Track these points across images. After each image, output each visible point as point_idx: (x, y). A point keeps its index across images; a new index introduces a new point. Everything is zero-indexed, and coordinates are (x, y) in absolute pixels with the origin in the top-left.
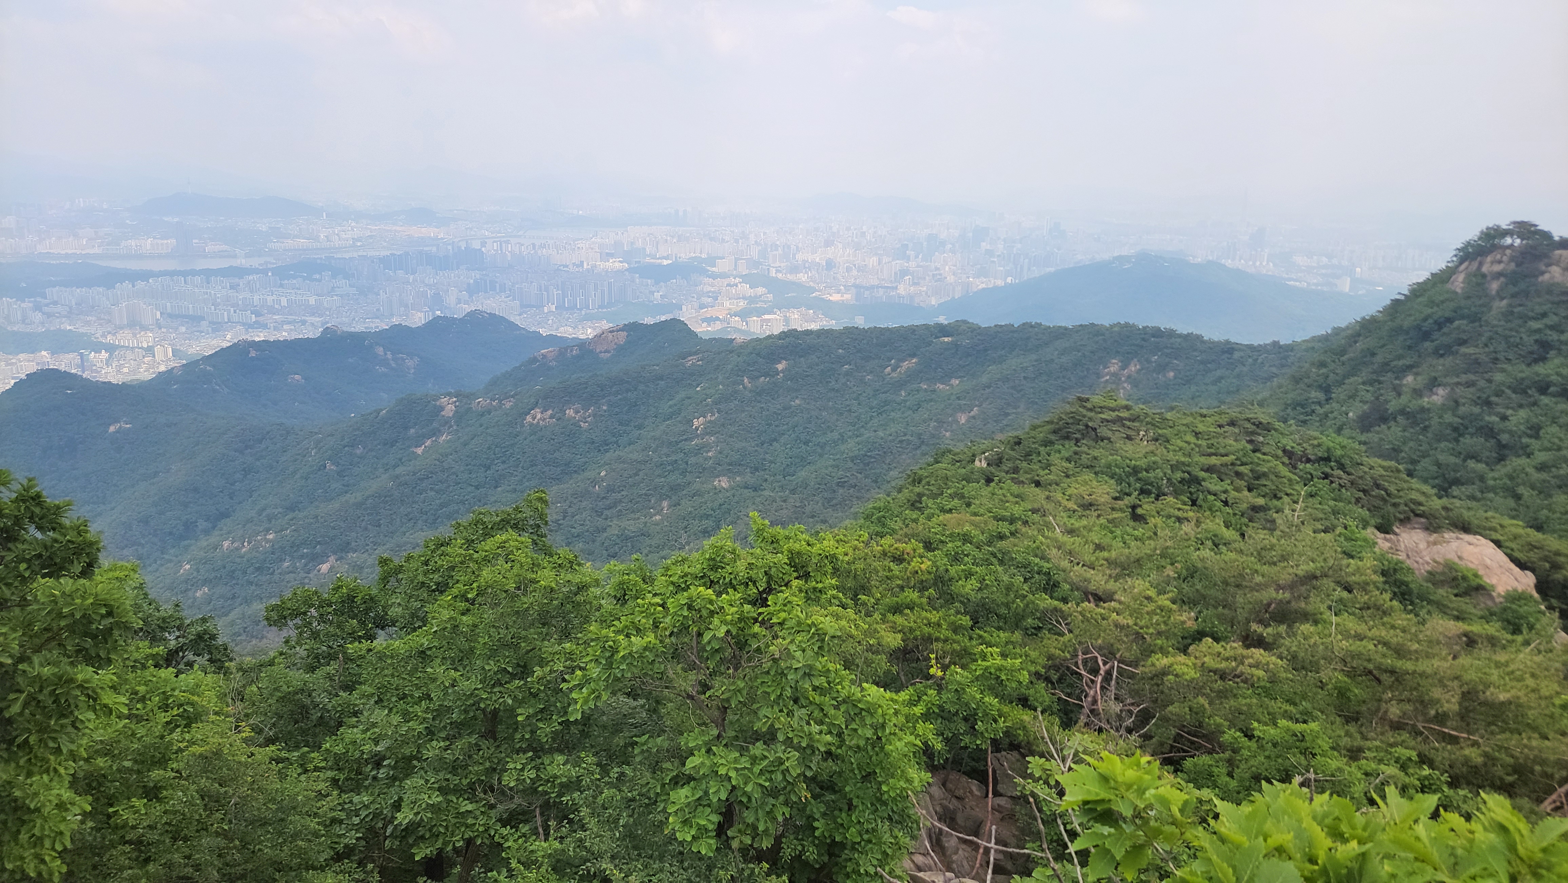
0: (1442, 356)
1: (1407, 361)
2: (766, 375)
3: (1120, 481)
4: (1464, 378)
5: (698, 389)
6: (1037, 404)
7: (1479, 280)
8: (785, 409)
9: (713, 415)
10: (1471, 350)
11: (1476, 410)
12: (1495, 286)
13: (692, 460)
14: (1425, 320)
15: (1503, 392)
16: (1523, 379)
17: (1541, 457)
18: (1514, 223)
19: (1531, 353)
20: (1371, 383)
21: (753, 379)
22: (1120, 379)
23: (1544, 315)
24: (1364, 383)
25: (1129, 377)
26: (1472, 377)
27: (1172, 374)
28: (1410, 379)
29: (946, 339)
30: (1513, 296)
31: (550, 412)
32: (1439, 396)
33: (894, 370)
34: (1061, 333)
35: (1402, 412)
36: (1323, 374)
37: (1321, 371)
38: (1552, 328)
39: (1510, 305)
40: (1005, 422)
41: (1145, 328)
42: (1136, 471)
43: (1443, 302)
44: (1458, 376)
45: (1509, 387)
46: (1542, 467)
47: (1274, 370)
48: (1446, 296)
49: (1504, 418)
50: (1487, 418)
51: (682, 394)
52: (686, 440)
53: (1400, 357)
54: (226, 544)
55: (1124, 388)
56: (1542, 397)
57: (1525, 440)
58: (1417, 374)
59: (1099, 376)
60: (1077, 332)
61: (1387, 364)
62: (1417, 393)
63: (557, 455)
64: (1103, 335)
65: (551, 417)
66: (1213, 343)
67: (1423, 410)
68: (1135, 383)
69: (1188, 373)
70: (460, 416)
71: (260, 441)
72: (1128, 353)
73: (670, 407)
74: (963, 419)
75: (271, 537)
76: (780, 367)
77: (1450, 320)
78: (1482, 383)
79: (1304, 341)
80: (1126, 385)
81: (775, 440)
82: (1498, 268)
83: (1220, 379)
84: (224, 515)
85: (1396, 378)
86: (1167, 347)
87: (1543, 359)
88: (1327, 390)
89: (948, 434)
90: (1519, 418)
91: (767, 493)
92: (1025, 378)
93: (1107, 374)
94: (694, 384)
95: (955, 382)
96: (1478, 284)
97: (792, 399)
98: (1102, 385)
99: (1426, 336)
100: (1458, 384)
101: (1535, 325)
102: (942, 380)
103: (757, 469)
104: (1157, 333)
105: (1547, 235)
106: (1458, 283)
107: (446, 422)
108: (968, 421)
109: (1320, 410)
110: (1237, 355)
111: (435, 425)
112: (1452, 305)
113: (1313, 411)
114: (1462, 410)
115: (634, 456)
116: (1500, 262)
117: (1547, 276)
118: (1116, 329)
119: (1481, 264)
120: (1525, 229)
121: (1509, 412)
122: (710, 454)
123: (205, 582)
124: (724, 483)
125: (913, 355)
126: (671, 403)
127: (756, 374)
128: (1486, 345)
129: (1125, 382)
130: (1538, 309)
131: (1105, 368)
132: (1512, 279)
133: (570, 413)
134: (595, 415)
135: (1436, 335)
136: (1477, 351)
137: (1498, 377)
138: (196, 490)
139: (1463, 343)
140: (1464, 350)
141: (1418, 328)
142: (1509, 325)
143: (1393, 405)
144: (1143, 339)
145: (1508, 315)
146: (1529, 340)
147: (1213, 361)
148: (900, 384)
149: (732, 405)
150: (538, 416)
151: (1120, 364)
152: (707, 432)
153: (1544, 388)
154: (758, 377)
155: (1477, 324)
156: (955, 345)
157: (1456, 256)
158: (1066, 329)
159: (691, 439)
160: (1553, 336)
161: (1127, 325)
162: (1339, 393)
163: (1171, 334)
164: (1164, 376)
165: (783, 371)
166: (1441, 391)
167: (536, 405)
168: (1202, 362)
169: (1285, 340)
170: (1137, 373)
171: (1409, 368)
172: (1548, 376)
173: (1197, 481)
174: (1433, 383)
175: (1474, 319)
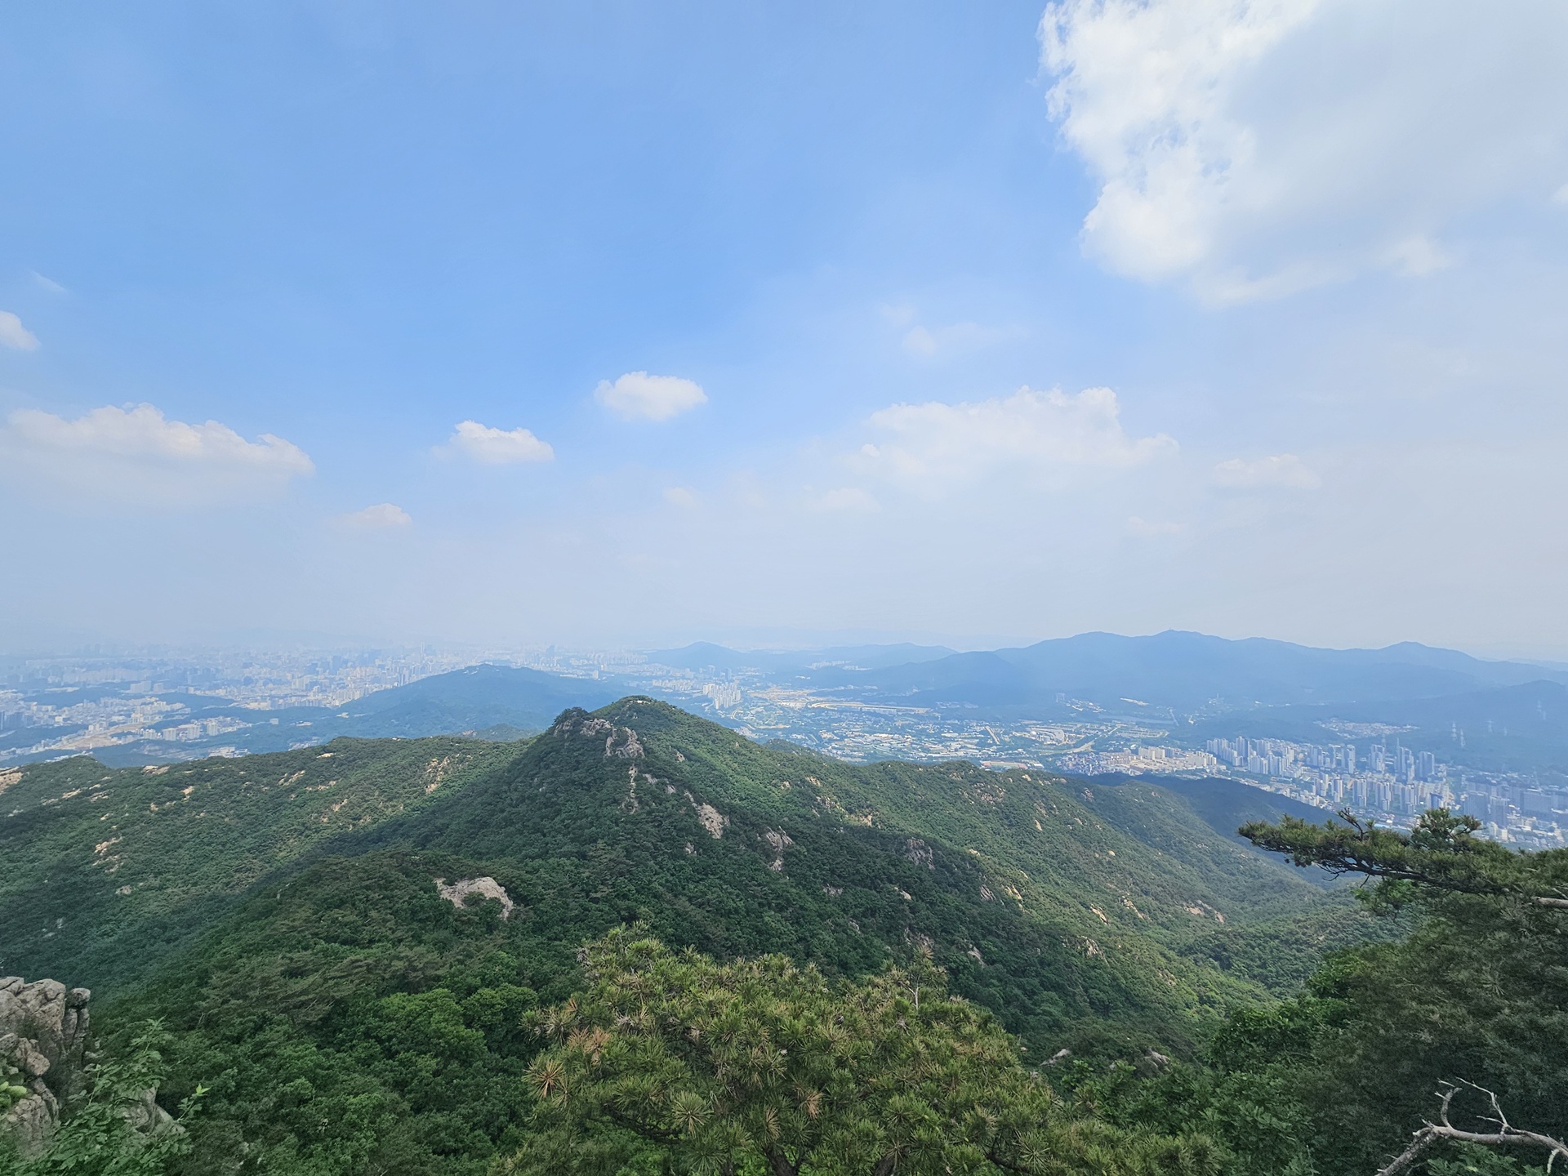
0: (547, 769)
1: (535, 772)
2: (173, 800)
4: (551, 780)
5: (103, 818)
7: (562, 732)
8: (190, 822)
9: (118, 838)
11: (552, 794)
12: (566, 735)
13: (92, 879)
14: (543, 751)
15: (561, 786)
16: (568, 779)
17: (564, 816)
18: (574, 707)
19: (573, 766)
20: (523, 782)
21: (158, 804)
22: (438, 771)
25: (444, 769)
26: (553, 779)
27: (468, 764)
28: (535, 780)
29: (327, 755)
30: (571, 741)
33: (285, 781)
35: (530, 796)
38: (580, 754)
39: (569, 745)
40: (365, 806)
41: (452, 738)
43: (548, 744)
44: (549, 779)
45: (563, 783)
48: (550, 740)
51: (85, 825)
52: (87, 863)
53: (532, 770)
55: (440, 776)
59: (425, 770)
60: (414, 745)
64: (429, 744)
66: (489, 743)
67: (536, 795)
68: (447, 772)
69: (476, 763)
72: (444, 755)
73: (71, 838)
74: (337, 808)
76: (187, 791)
77: (551, 751)
78: (556, 782)
81: (180, 847)
82: (568, 727)
85: (531, 780)
86: (465, 750)
87: (576, 769)
88: (509, 784)
89: (325, 820)
91: (169, 891)
93: (430, 767)
94: (100, 814)
95: (333, 783)
96: (561, 734)
97: (198, 814)
99: (542, 760)
100: (549, 782)
101: (575, 754)
102: (322, 783)
103: (160, 873)
104: (459, 740)
106: (555, 733)
108: (340, 809)
109: (504, 795)
112: (551, 745)
114: (547, 796)
116: (568, 725)
117: (583, 731)
118: (436, 740)
119: (563, 725)
120: (577, 710)
122: (112, 870)
124: (127, 890)
125: (301, 770)
126: (73, 834)
127: (163, 800)
128: (559, 764)
129: (441, 772)
130: (578, 747)
131: (429, 764)
132: (572, 732)
135: (545, 759)
136: (557, 767)
137: (561, 779)
139: (553, 763)
140: (553, 767)
141: (541, 755)
142: (568, 754)
143: (528, 793)
144: (452, 744)
145: (568, 749)
146: (573, 760)
147: (488, 754)
148: (292, 790)
149: (137, 827)
152: (109, 853)
153: (573, 782)
154: (165, 802)
156: (333, 758)
157: (555, 722)
159: (93, 862)
160: (581, 758)
161: (442, 737)
165: (189, 794)
166: (543, 786)
170: (447, 765)
171: (536, 775)
172: (576, 776)
175: (558, 752)
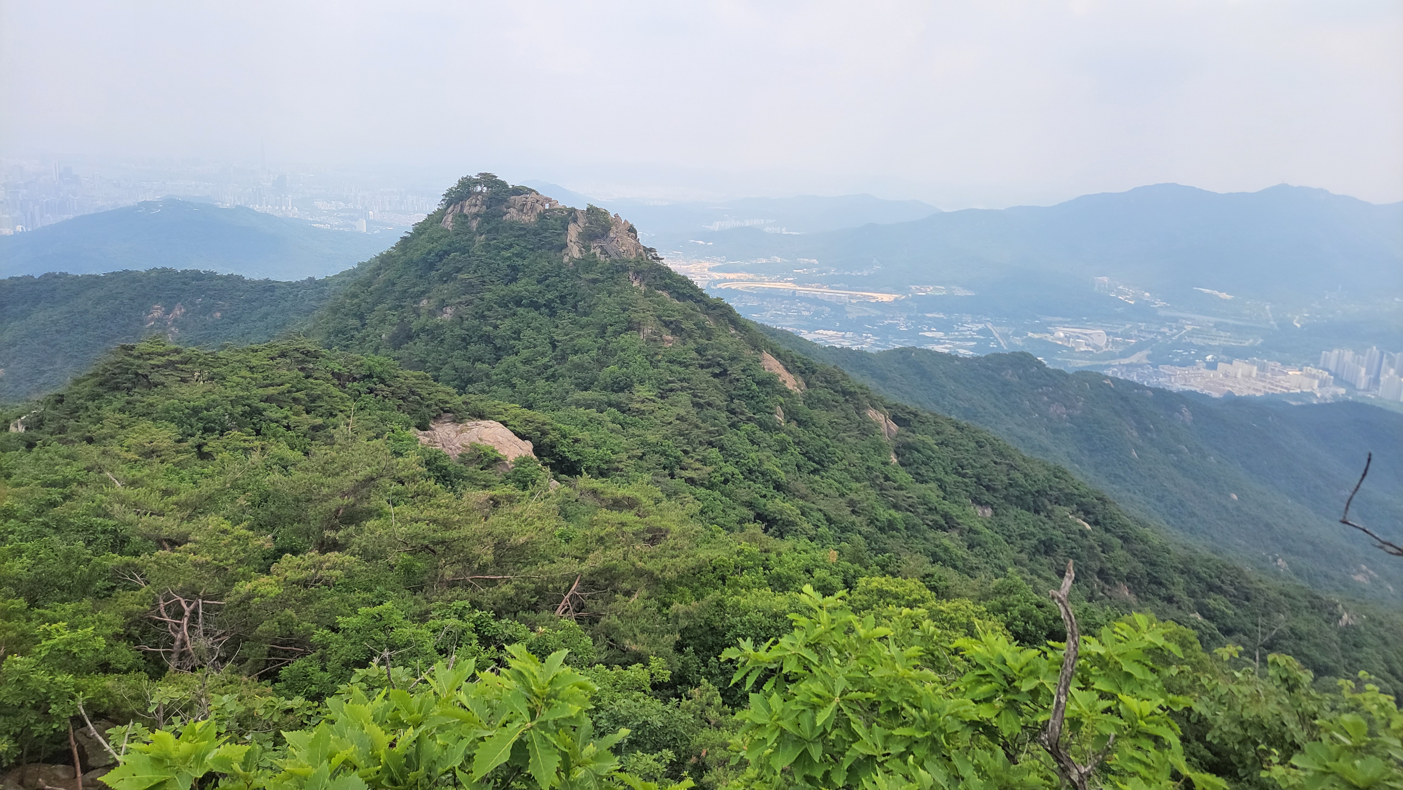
0: (445, 282)
1: (421, 288)
3: (180, 423)
4: (464, 298)
6: (76, 357)
7: (462, 219)
10: (465, 276)
11: (476, 322)
12: (474, 224)
14: (429, 253)
15: (493, 307)
16: (504, 296)
17: (525, 353)
18: (480, 174)
19: (507, 275)
20: (395, 308)
22: (166, 324)
23: (511, 246)
24: (390, 309)
25: (175, 321)
26: (468, 297)
27: (218, 314)
28: (425, 302)
30: (489, 232)
32: (448, 315)
34: (93, 282)
35: (423, 330)
36: (356, 303)
37: (354, 302)
38: (517, 255)
39: (487, 239)
40: (40, 381)
41: (184, 272)
42: (196, 411)
43: (440, 238)
44: (459, 298)
45: (495, 303)
46: (526, 362)
47: (313, 303)
48: (442, 233)
49: (496, 327)
50: (484, 329)
53: (415, 285)
55: (172, 332)
56: (518, 309)
57: (512, 342)
58: (429, 298)
59: (142, 323)
60: (111, 279)
61: (405, 291)
62: (432, 313)
64: (141, 281)
66: (254, 282)
67: (438, 327)
68: (183, 327)
69: (235, 313)
72: (170, 298)
77: (447, 253)
78: (477, 301)
79: (335, 276)
80: (173, 329)
82: (474, 210)
83: (266, 316)
85: (415, 302)
86: (209, 289)
87: (515, 279)
88: (361, 317)
90: (506, 325)
92: (57, 331)
93: (152, 319)
96: (463, 223)
98: (147, 331)
99: (431, 266)
100: (460, 303)
101: (507, 254)
104: (197, 276)
105: (503, 184)
106: (448, 222)
109: (358, 335)
110: (278, 293)
112: (446, 240)
113: (353, 336)
114: (466, 324)
116: (476, 205)
117: (508, 216)
118: (153, 274)
119: (462, 207)
120: (488, 179)
121: (499, 322)
128: (475, 271)
129: (172, 326)
130: (506, 242)
131: (148, 314)
132: (487, 218)
135: (439, 265)
136: (470, 276)
137: (488, 295)
139: (459, 270)
140: (460, 276)
141: (424, 260)
142: (489, 255)
143: (415, 326)
144: (184, 283)
145: (487, 246)
146: (503, 266)
147: (257, 299)
151: (163, 309)
153: (518, 302)
155: (466, 255)
157: (443, 200)
158: (97, 277)
160: (519, 262)
161: (164, 270)
162: (371, 319)
163: (211, 276)
164: (212, 317)
166: (449, 310)
168: (247, 301)
169: (319, 276)
170: (183, 316)
171: (423, 293)
172: (520, 292)
173: (259, 412)
174: (442, 305)
175: (464, 250)
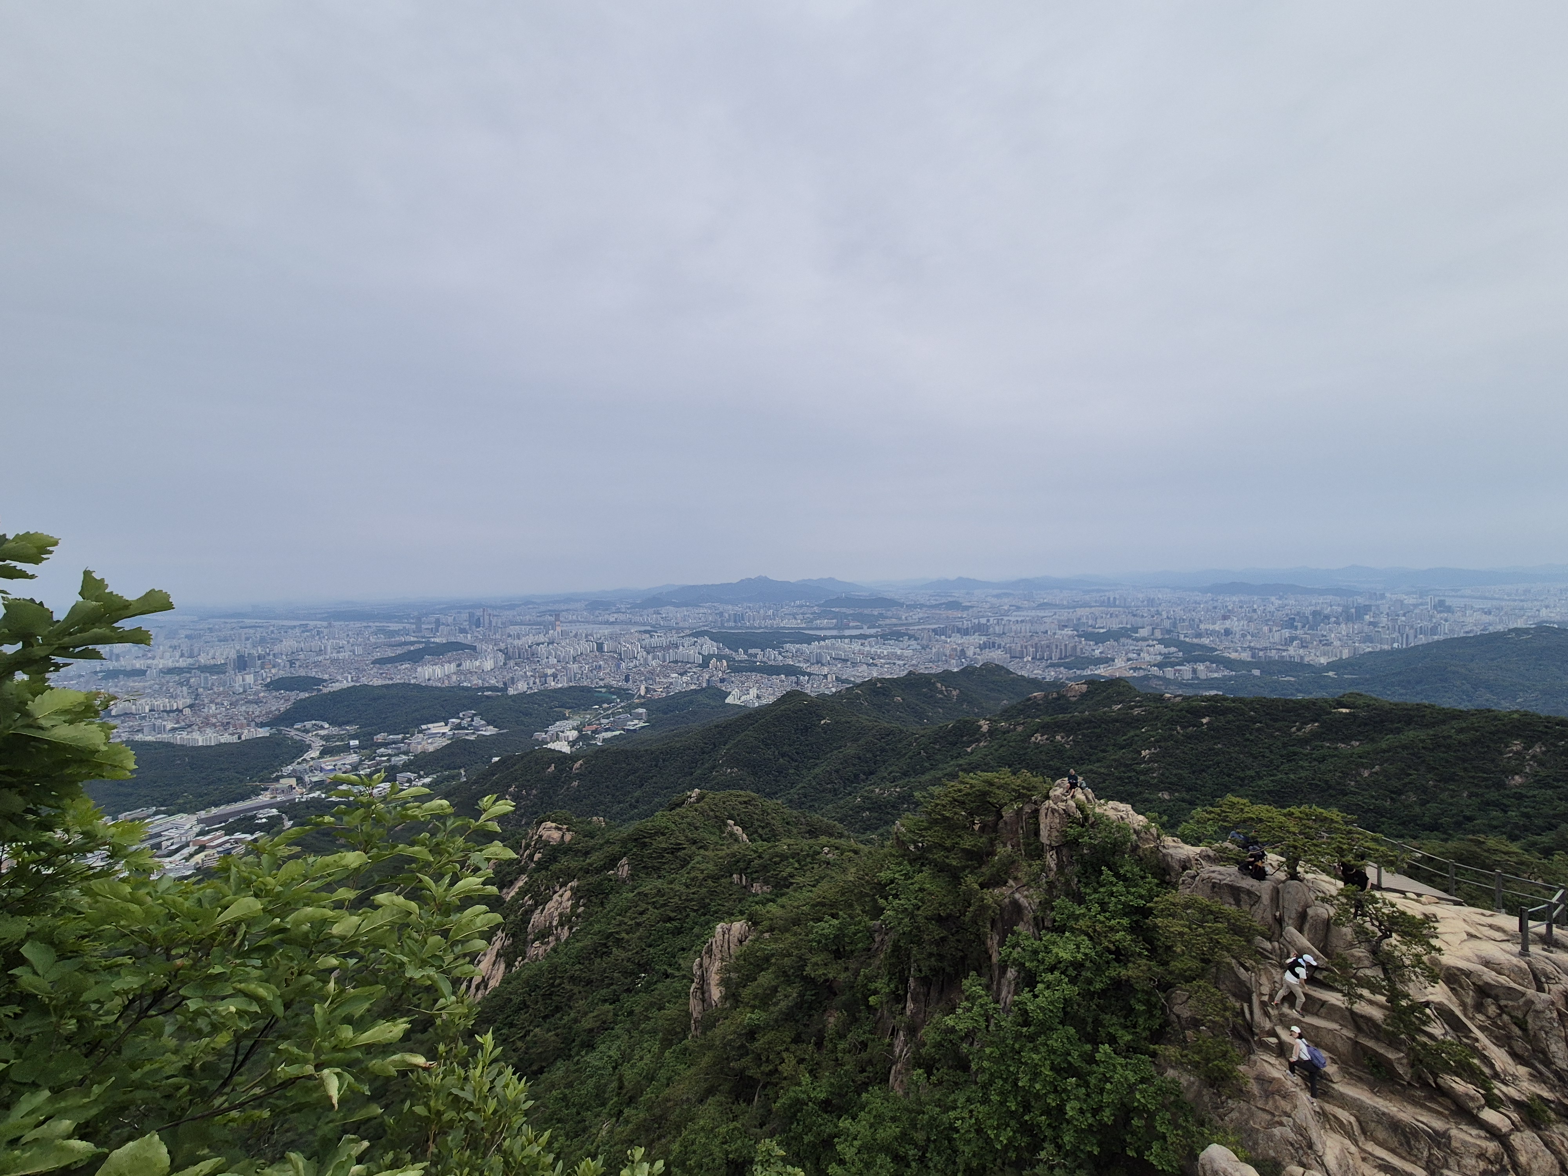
2: (1194, 726)
5: (1143, 730)
8: (1210, 750)
9: (1155, 749)
13: (1142, 778)
21: (1184, 727)
22: (1524, 757)
25: (1534, 756)
29: (1344, 710)
31: (1046, 737)
33: (1299, 730)
34: (1457, 714)
41: (1547, 717)
51: (1132, 733)
52: (1137, 764)
54: (877, 790)
55: (1529, 765)
59: (1501, 753)
60: (1474, 714)
63: (1051, 763)
64: (1502, 719)
65: (1047, 739)
68: (1542, 762)
70: (991, 732)
71: (888, 735)
72: (1531, 737)
73: (1124, 740)
74: (1366, 774)
75: (898, 790)
76: (1205, 721)
80: (1531, 763)
81: (1203, 770)
84: (872, 773)
89: (1353, 783)
92: (1423, 748)
93: (1510, 752)
94: (1140, 727)
95: (1355, 743)
97: (1215, 744)
98: (1505, 760)
102: (1343, 741)
103: (1191, 790)
107: (984, 735)
108: (1371, 776)
111: (977, 736)
115: (1103, 770)
118: (1516, 716)
122: (1155, 775)
123: (868, 809)
124: (1166, 796)
125: (1316, 720)
126: (1124, 738)
127: (1186, 724)
133: (1058, 738)
134: (1073, 740)
138: (859, 758)
144: (1547, 726)
148: (1304, 742)
150: (1038, 737)
151: (1523, 745)
152: (1151, 760)
154: (1188, 727)
156: (1353, 716)
158: (1461, 711)
159: (1141, 764)
161: (1527, 713)
165: (1206, 724)
167: (1037, 731)
